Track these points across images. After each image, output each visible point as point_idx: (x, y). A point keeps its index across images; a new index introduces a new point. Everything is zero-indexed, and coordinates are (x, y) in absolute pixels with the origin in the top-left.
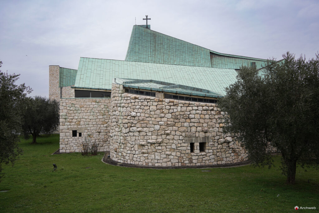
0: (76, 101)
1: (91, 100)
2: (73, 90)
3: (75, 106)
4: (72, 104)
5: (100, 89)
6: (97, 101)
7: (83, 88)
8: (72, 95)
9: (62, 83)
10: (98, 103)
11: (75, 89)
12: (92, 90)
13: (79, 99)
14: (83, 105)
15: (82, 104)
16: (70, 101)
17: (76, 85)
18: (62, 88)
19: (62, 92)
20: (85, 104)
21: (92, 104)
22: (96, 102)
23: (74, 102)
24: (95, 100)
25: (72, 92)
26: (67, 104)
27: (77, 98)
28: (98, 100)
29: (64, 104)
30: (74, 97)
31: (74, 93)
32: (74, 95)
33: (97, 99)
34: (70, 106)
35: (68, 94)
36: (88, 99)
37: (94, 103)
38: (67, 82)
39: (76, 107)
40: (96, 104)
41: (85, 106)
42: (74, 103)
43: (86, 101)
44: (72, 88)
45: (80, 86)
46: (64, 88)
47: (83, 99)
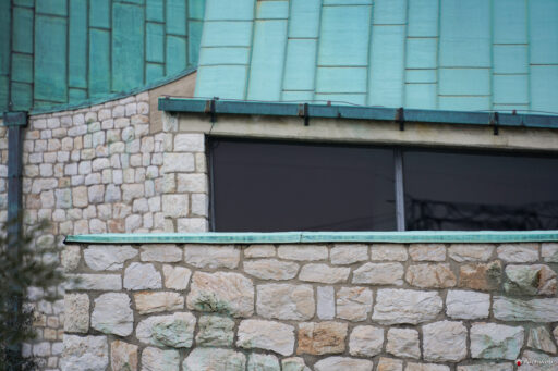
0: (249, 266)
1: (437, 253)
2: (192, 138)
3: (242, 339)
4: (206, 308)
5: (521, 126)
6: (513, 273)
7: (306, 116)
8: (176, 204)
9: (21, 74)
10: (520, 293)
11: (207, 127)
12: (412, 136)
13: (284, 252)
14: (340, 329)
15: (326, 310)
16: (178, 277)
17: (209, 86)
18: (25, 126)
19: (31, 170)
20: (359, 311)
21: (443, 314)
22: (494, 282)
23: (228, 288)
24: (485, 253)
25: (172, 162)
26: (139, 316)
27: (258, 236)
28: (529, 253)
31: (199, 182)
32: (201, 204)
33: (505, 253)
34: (185, 339)
35: (94, 192)
36: (401, 252)
37: (477, 303)
39: (247, 351)
40: (504, 306)
41: (360, 331)
42: (222, 297)
43: (368, 273)
46: (46, 125)
47: (330, 244)
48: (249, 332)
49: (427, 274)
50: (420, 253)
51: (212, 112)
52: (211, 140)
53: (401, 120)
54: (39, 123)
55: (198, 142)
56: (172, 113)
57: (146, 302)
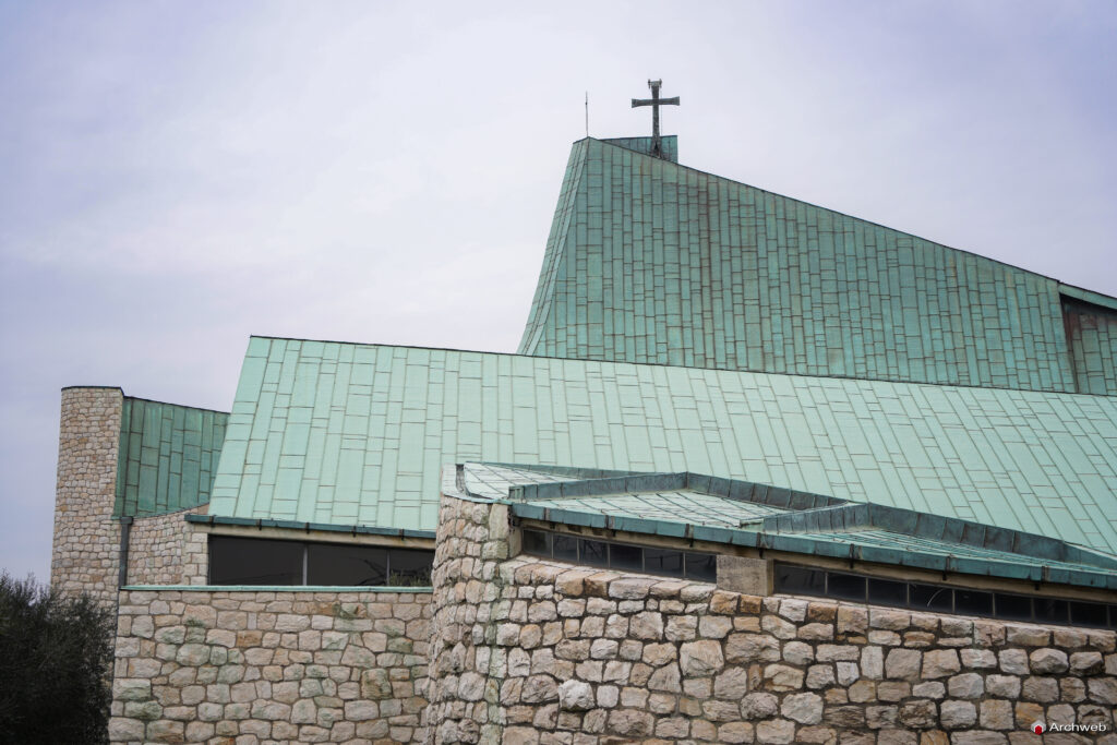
0: (215, 603)
1: (309, 597)
2: (201, 536)
3: (209, 639)
4: (192, 624)
5: (367, 533)
6: (345, 607)
7: (260, 525)
8: (190, 570)
9: (131, 496)
10: (348, 617)
11: (209, 530)
12: (313, 537)
13: (233, 596)
14: (259, 634)
15: (252, 624)
16: (178, 608)
17: (218, 508)
18: (131, 525)
19: (133, 548)
20: (268, 625)
21: (310, 627)
22: (336, 611)
23: (202, 613)
24: (332, 597)
25: (190, 547)
26: (157, 628)
27: (220, 587)
28: (354, 597)
29: (142, 626)
30: (201, 582)
31: (203, 558)
32: (204, 569)
33: (342, 597)
34: (180, 639)
35: (166, 560)
36: (292, 596)
37: (327, 622)
38: (162, 489)
39: (211, 645)
40: (340, 623)
41: (268, 635)
42: (199, 618)
43: (274, 606)
44: (195, 522)
45: (244, 513)
46: (142, 524)
47: (256, 592)
48: (212, 636)
49: (304, 607)
50: (300, 597)
51: (212, 522)
52: (211, 537)
53: (308, 529)
54: (138, 523)
55: (204, 537)
56: (192, 522)
57: (162, 621)
